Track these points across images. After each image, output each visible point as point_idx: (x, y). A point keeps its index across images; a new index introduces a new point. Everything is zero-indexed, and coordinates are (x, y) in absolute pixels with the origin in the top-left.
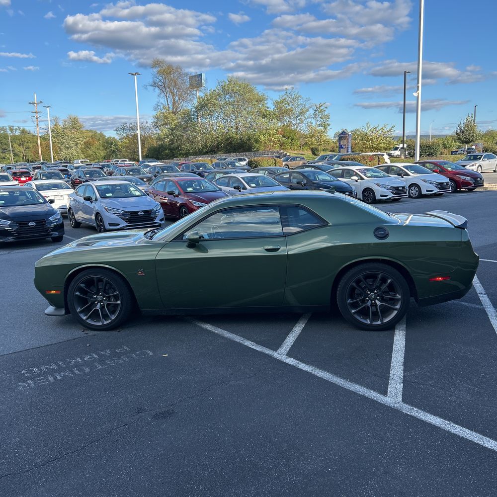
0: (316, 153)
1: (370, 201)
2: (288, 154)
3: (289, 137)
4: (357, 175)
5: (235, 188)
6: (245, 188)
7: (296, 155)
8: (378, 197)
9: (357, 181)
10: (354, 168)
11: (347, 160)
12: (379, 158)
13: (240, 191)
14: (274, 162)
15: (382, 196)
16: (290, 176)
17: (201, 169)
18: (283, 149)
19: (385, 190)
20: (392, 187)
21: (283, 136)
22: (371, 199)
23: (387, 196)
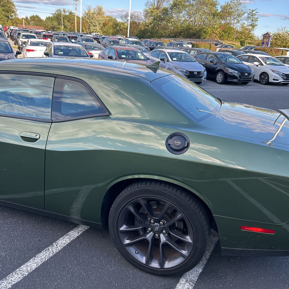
0: (243, 44)
1: (264, 82)
2: (224, 43)
3: (227, 31)
4: (259, 61)
5: (161, 60)
6: (168, 61)
7: (228, 44)
8: (271, 80)
9: (257, 66)
10: (257, 56)
11: (259, 51)
12: (282, 52)
13: (164, 62)
14: (209, 46)
15: (274, 80)
16: (207, 56)
17: (159, 45)
18: (221, 39)
19: (278, 75)
20: (283, 74)
21: (223, 31)
22: (265, 81)
23: (278, 80)
